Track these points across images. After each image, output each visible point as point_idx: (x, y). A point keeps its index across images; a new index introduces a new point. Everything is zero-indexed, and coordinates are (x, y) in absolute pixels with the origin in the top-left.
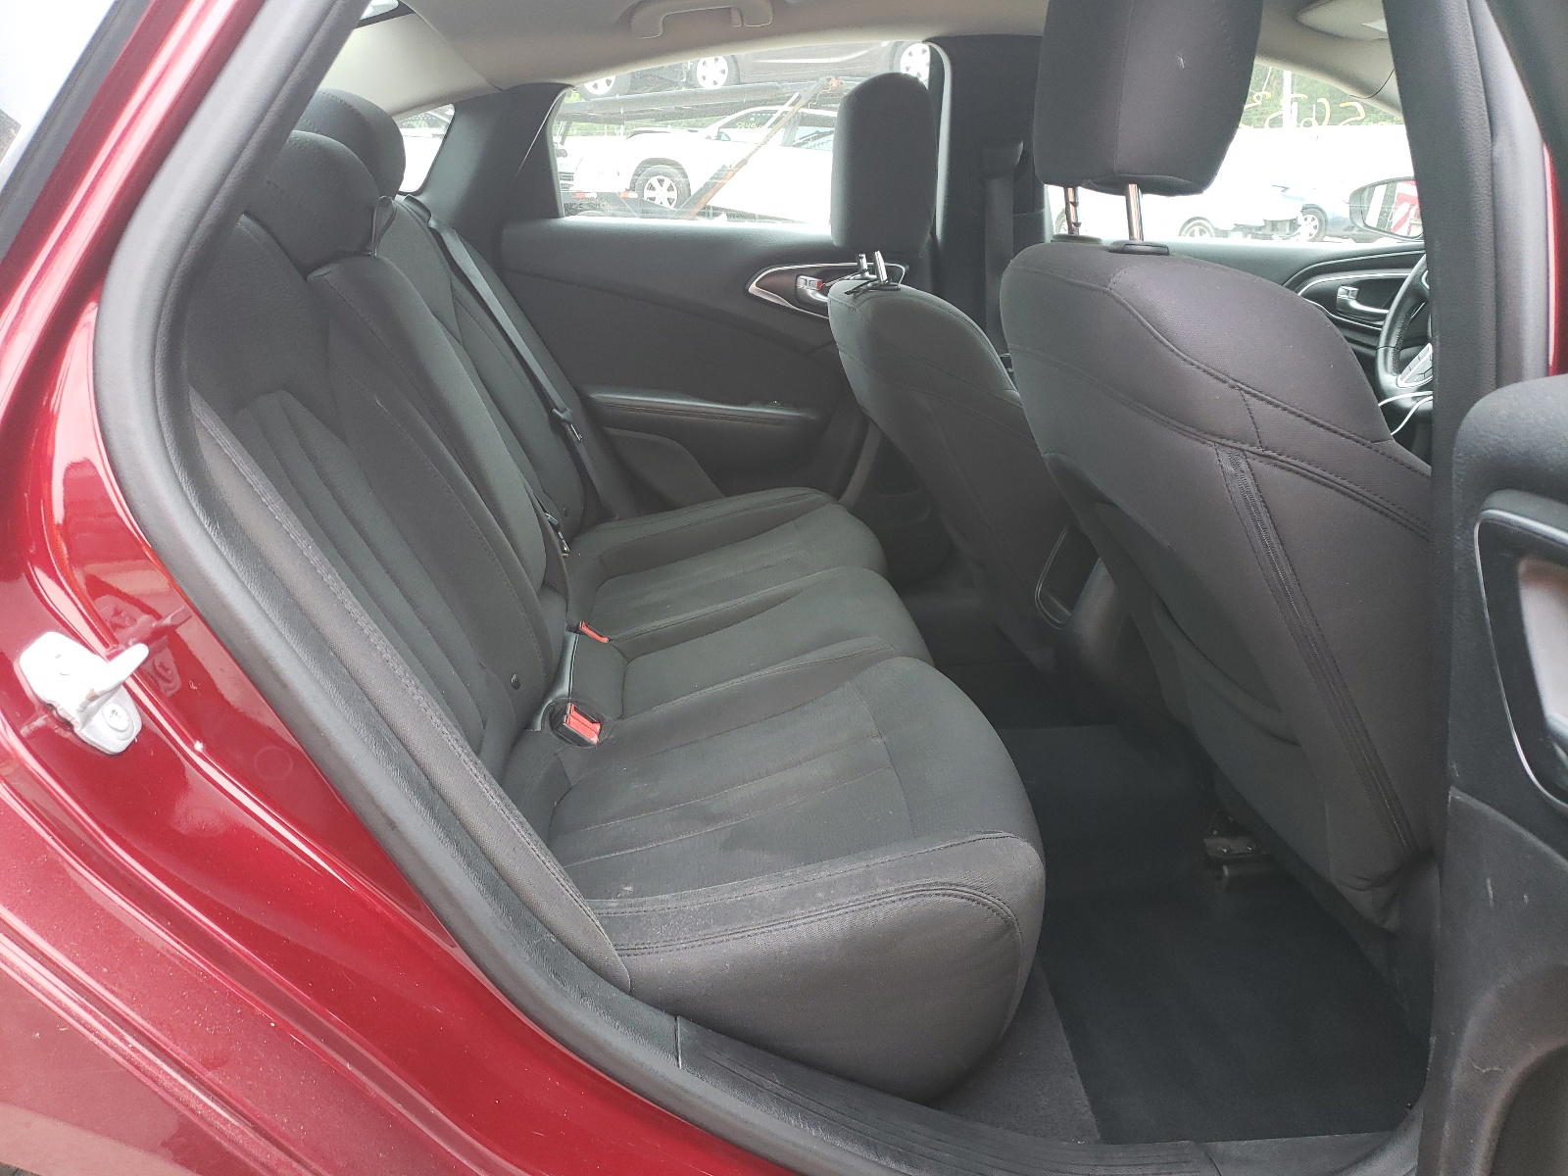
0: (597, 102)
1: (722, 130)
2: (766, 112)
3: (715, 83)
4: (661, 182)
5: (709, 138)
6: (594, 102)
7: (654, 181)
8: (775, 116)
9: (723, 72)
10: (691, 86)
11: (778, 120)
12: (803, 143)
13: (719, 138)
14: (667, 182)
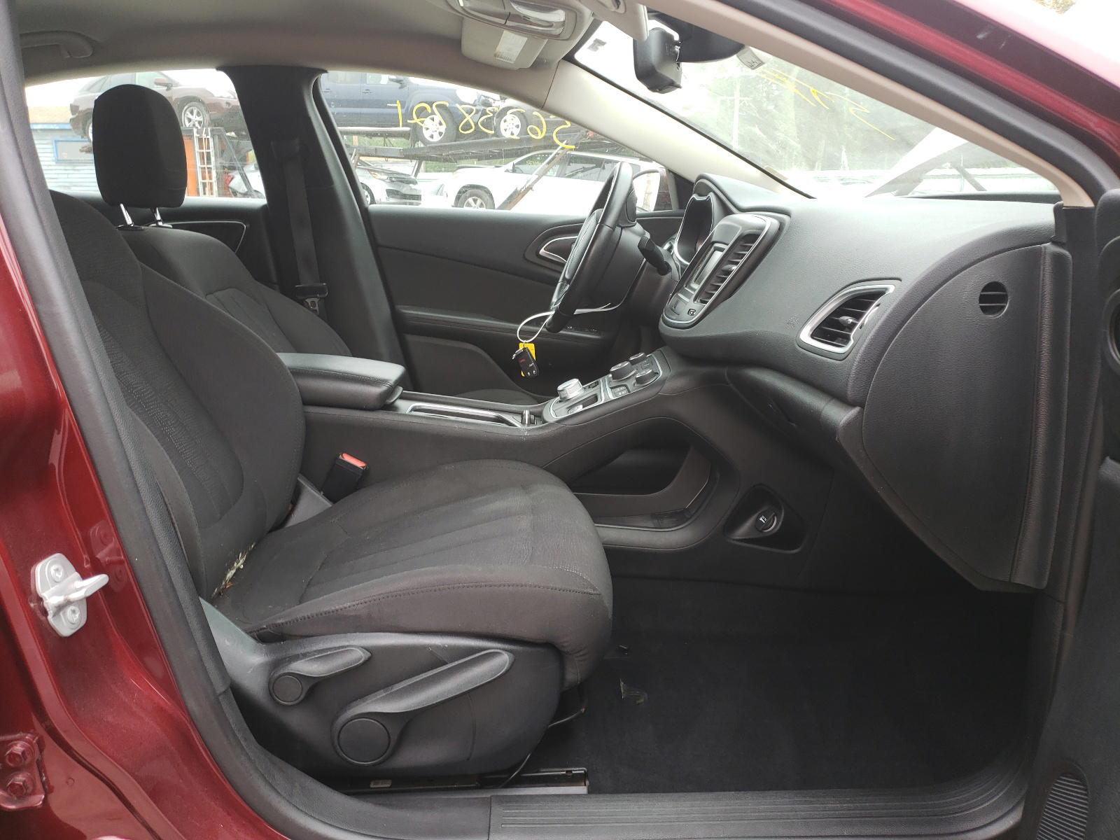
0: (432, 147)
1: (516, 166)
2: (545, 154)
3: (512, 134)
4: (475, 201)
5: (507, 171)
6: (429, 147)
7: (470, 200)
8: (551, 157)
9: (518, 126)
10: (497, 136)
11: (553, 159)
12: (573, 175)
13: (514, 171)
14: (479, 201)
